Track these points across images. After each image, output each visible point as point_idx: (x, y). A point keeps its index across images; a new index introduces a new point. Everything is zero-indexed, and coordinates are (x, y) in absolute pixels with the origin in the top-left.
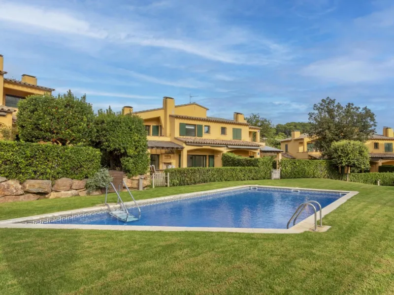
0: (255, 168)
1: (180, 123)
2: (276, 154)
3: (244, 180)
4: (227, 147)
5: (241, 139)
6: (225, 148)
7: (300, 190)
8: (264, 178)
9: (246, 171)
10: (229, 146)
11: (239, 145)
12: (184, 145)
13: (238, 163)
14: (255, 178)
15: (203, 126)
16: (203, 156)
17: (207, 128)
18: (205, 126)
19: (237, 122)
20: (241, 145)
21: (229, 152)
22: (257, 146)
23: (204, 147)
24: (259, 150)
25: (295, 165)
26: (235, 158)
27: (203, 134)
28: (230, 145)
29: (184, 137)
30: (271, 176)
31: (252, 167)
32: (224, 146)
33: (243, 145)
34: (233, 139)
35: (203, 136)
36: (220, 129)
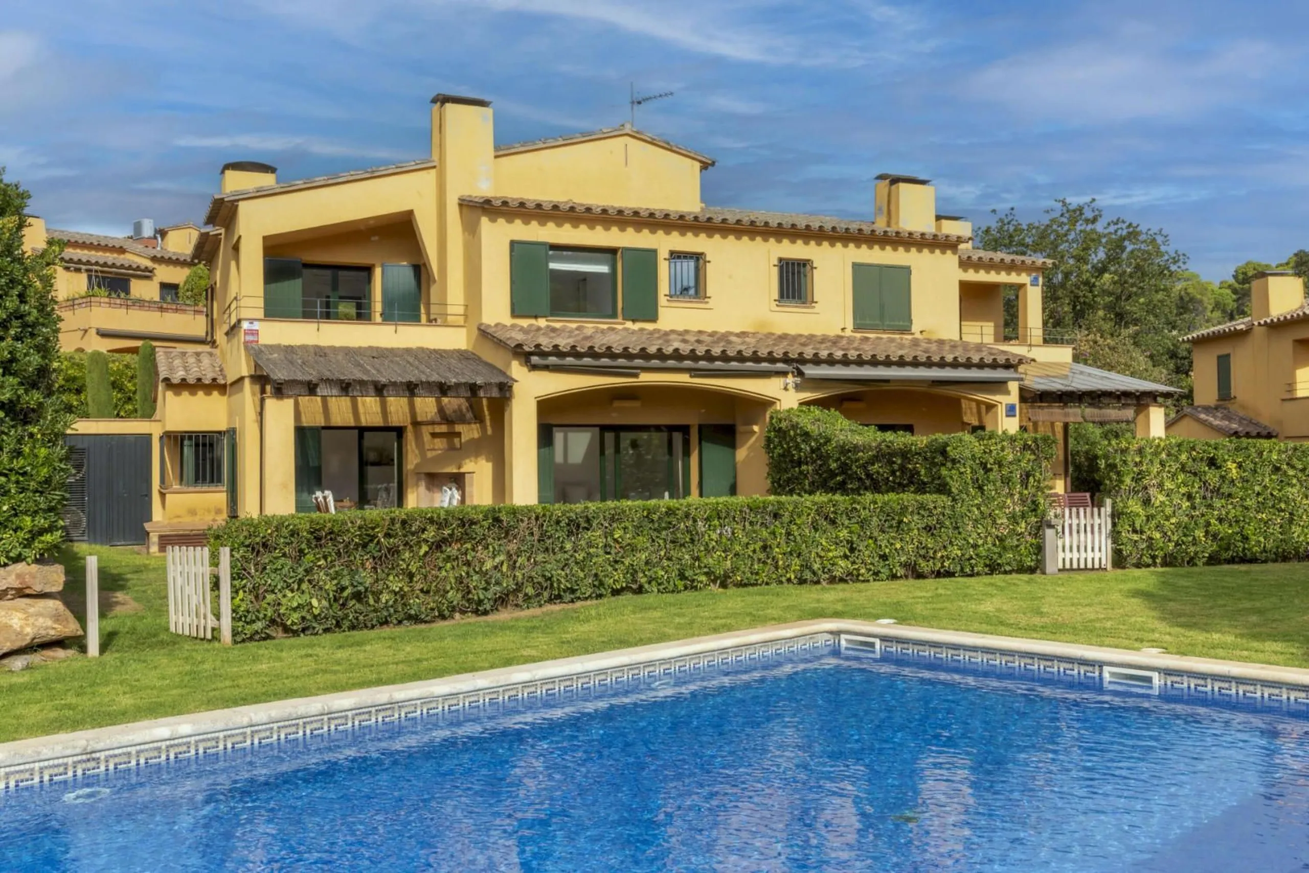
0: (928, 498)
1: (513, 243)
2: (1129, 413)
3: (851, 577)
4: (800, 374)
5: (906, 329)
6: (790, 379)
7: (1168, 672)
8: (993, 568)
9: (863, 523)
10: (810, 371)
11: (874, 362)
12: (517, 370)
13: (844, 468)
14: (925, 566)
15: (663, 254)
16: (671, 429)
17: (689, 266)
18: (676, 256)
19: (892, 230)
20: (888, 363)
21: (808, 403)
22: (994, 365)
23: (646, 378)
24: (1013, 387)
25: (1212, 477)
26: (828, 440)
27: (662, 300)
28: (816, 361)
29: (542, 323)
30: (1040, 549)
31: (908, 498)
32: (780, 366)
33: (901, 363)
34: (857, 328)
35: (661, 311)
36: (775, 271)
